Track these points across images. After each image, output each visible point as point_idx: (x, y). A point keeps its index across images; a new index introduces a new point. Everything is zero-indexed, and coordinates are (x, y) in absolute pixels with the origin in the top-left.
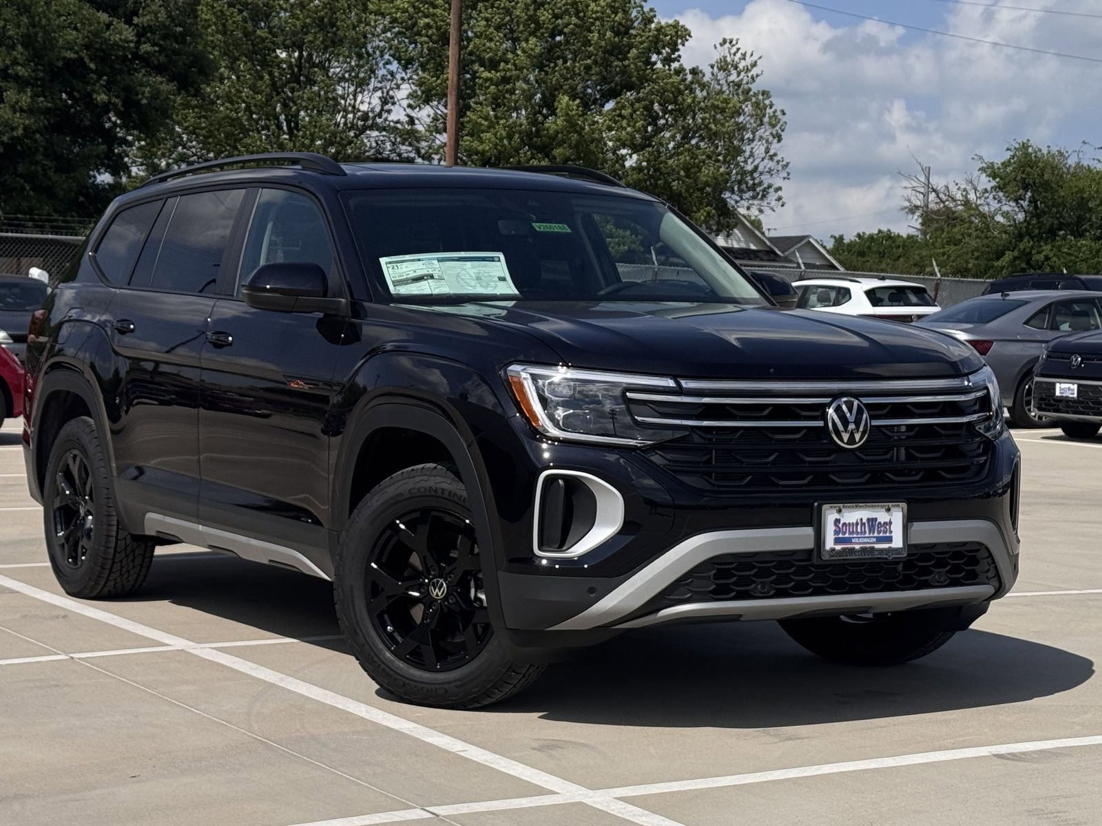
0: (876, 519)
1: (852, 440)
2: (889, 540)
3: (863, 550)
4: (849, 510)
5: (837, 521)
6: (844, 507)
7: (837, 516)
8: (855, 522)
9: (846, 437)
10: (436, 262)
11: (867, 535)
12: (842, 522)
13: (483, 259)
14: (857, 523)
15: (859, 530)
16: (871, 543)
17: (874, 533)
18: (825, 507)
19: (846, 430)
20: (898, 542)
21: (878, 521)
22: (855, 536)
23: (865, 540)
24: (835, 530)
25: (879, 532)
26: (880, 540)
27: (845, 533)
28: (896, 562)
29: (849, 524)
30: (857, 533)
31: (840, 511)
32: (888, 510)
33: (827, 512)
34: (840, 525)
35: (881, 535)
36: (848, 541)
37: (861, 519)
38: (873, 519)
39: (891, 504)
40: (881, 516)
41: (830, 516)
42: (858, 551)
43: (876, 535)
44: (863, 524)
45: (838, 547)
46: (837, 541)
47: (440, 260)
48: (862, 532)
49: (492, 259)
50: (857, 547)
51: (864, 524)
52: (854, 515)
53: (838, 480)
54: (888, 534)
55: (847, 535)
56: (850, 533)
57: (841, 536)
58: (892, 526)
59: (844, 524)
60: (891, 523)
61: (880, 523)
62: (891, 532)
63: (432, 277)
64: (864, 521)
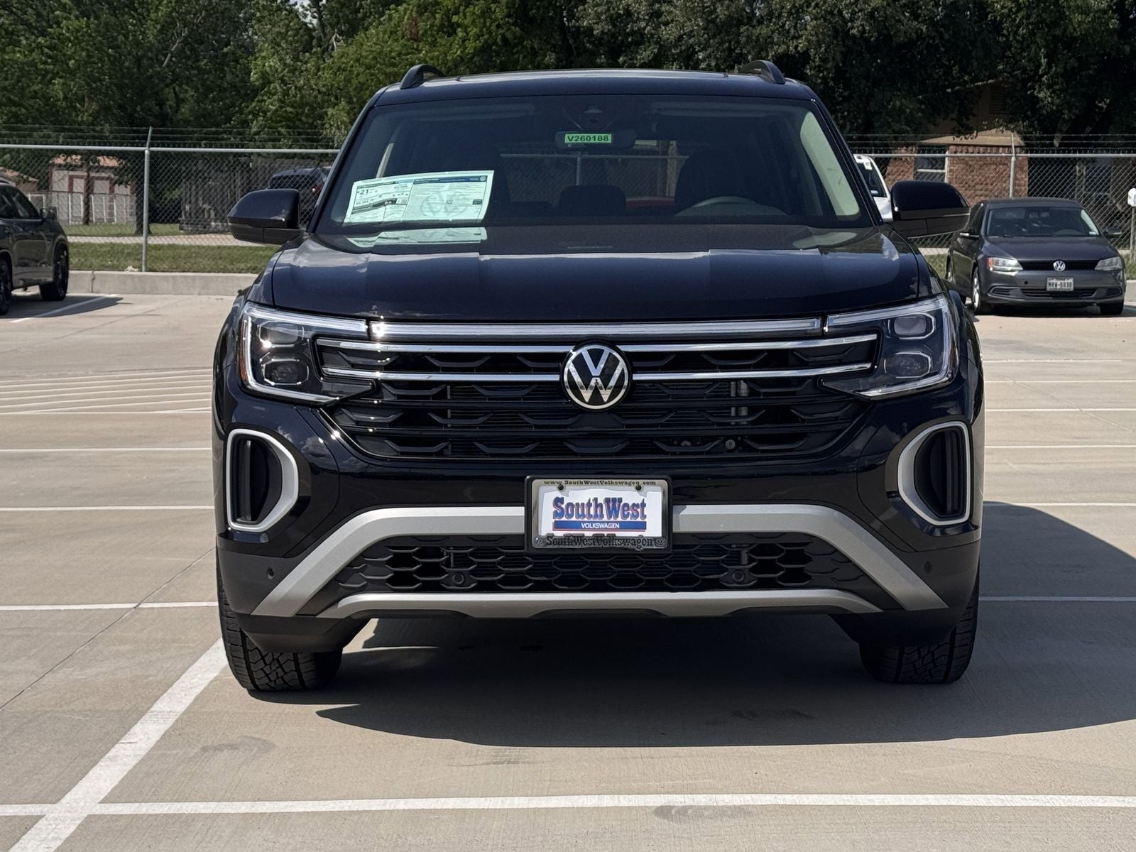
0: (620, 500)
1: (596, 398)
2: (642, 526)
3: (598, 538)
4: (576, 487)
5: (558, 501)
6: (567, 483)
7: (558, 494)
8: (586, 502)
9: (587, 394)
10: (410, 185)
11: (605, 519)
12: (565, 503)
13: (467, 179)
14: (589, 504)
15: (592, 512)
16: (612, 530)
17: (617, 517)
18: (535, 483)
19: (587, 386)
20: (654, 528)
21: (624, 502)
22: (586, 519)
23: (602, 526)
24: (556, 512)
25: (625, 516)
26: (624, 526)
27: (571, 516)
28: (649, 555)
29: (577, 504)
30: (590, 516)
31: (561, 488)
32: (639, 488)
33: (542, 489)
34: (564, 506)
35: (629, 519)
36: (577, 525)
37: (596, 499)
38: (614, 500)
39: (641, 482)
40: (628, 494)
41: (547, 494)
42: (589, 539)
43: (620, 519)
44: (598, 505)
45: (559, 534)
46: (557, 526)
47: (416, 182)
48: (596, 516)
49: (478, 179)
50: (588, 534)
51: (601, 504)
52: (583, 494)
53: (575, 450)
54: (639, 519)
55: (574, 519)
56: (578, 516)
57: (564, 519)
58: (645, 509)
59: (570, 504)
60: (643, 505)
61: (626, 505)
62: (644, 517)
63: (394, 202)
64: (601, 501)
